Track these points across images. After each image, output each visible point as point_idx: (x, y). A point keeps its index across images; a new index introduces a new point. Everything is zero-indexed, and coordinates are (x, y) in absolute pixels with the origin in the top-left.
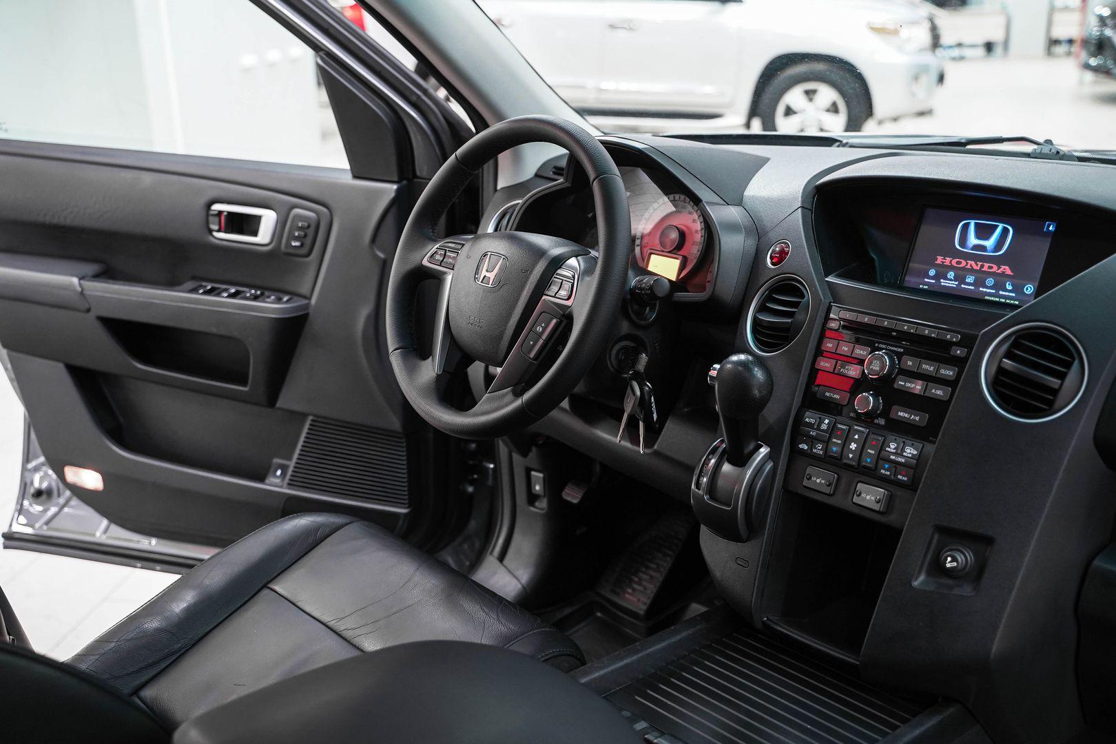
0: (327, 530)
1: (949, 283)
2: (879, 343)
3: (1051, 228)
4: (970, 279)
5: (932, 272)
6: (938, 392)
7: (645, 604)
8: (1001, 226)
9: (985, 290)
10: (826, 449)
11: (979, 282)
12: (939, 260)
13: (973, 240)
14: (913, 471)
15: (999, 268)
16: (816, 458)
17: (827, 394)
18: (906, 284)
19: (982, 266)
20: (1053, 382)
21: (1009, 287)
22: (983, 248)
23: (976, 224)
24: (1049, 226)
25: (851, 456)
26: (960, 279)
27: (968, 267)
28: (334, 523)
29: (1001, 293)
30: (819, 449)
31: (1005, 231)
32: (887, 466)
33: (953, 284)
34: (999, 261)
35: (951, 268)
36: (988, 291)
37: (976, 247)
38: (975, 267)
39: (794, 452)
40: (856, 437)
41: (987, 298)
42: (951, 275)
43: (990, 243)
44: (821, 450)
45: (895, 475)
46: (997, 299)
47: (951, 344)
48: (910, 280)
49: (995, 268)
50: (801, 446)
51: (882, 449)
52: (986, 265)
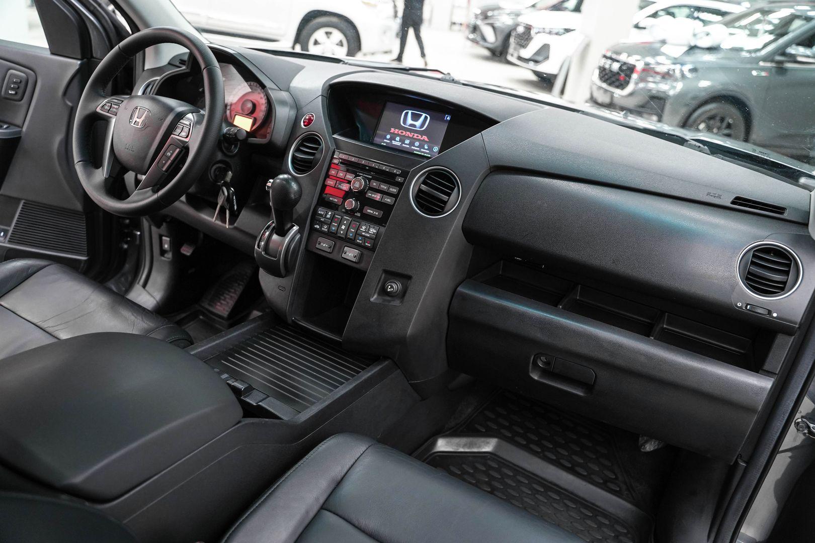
0: (35, 269)
1: (397, 143)
2: (359, 172)
3: (448, 118)
4: (407, 142)
5: (388, 137)
6: (388, 200)
7: (227, 311)
8: (424, 115)
9: (414, 148)
10: (329, 228)
11: (412, 144)
12: (392, 130)
13: (410, 121)
14: (373, 241)
15: (422, 137)
16: (323, 232)
17: (331, 199)
18: (374, 142)
19: (414, 135)
20: (445, 197)
21: (426, 147)
22: (414, 126)
24: (447, 117)
25: (342, 232)
26: (402, 141)
27: (407, 135)
28: (39, 265)
29: (422, 150)
30: (325, 228)
31: (426, 118)
32: (360, 238)
33: (399, 144)
34: (422, 133)
35: (398, 135)
36: (416, 148)
37: (411, 125)
38: (410, 136)
39: (312, 229)
40: (345, 222)
41: (415, 152)
42: (398, 139)
43: (418, 123)
45: (364, 243)
46: (420, 153)
47: (396, 175)
48: (377, 140)
49: (420, 136)
50: (315, 226)
51: (358, 229)
52: (416, 135)
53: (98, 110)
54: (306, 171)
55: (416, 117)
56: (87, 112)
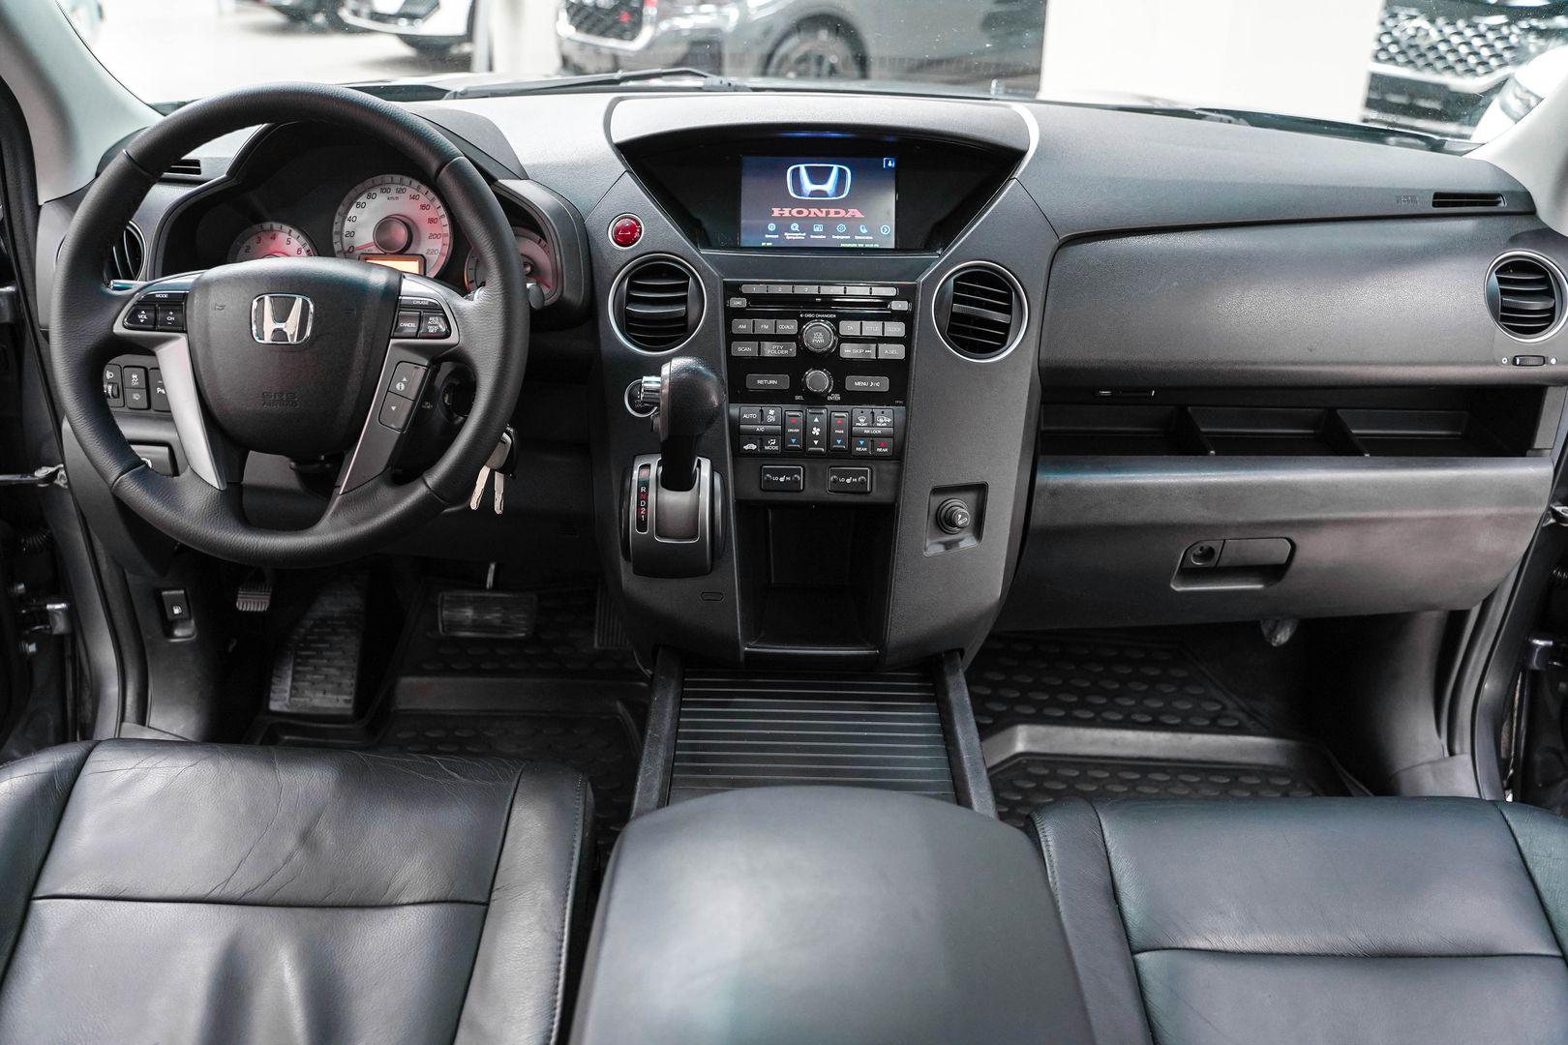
1: (795, 236)
2: (804, 313)
3: (890, 164)
4: (818, 228)
5: (772, 227)
8: (836, 167)
9: (838, 237)
10: (783, 443)
11: (829, 230)
12: (776, 212)
13: (808, 186)
14: (891, 439)
15: (847, 212)
16: (771, 455)
17: (760, 382)
18: (742, 245)
19: (828, 213)
21: (865, 231)
22: (823, 193)
23: (806, 168)
24: (887, 162)
25: (816, 442)
26: (806, 228)
27: (812, 215)
29: (857, 238)
30: (772, 445)
31: (842, 173)
32: (862, 442)
33: (800, 236)
34: (844, 204)
35: (793, 219)
36: (843, 237)
37: (814, 193)
38: (816, 210)
39: (738, 453)
40: (816, 420)
41: (842, 245)
42: (795, 226)
43: (829, 186)
44: (775, 445)
45: (873, 448)
46: (854, 245)
47: (889, 299)
48: (746, 240)
49: (843, 213)
50: (746, 447)
51: (851, 425)
52: (832, 211)
53: (119, 329)
54: (677, 338)
55: (818, 176)
56: (88, 343)
